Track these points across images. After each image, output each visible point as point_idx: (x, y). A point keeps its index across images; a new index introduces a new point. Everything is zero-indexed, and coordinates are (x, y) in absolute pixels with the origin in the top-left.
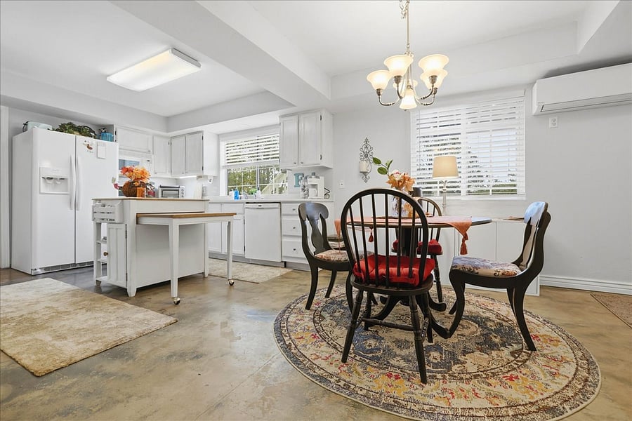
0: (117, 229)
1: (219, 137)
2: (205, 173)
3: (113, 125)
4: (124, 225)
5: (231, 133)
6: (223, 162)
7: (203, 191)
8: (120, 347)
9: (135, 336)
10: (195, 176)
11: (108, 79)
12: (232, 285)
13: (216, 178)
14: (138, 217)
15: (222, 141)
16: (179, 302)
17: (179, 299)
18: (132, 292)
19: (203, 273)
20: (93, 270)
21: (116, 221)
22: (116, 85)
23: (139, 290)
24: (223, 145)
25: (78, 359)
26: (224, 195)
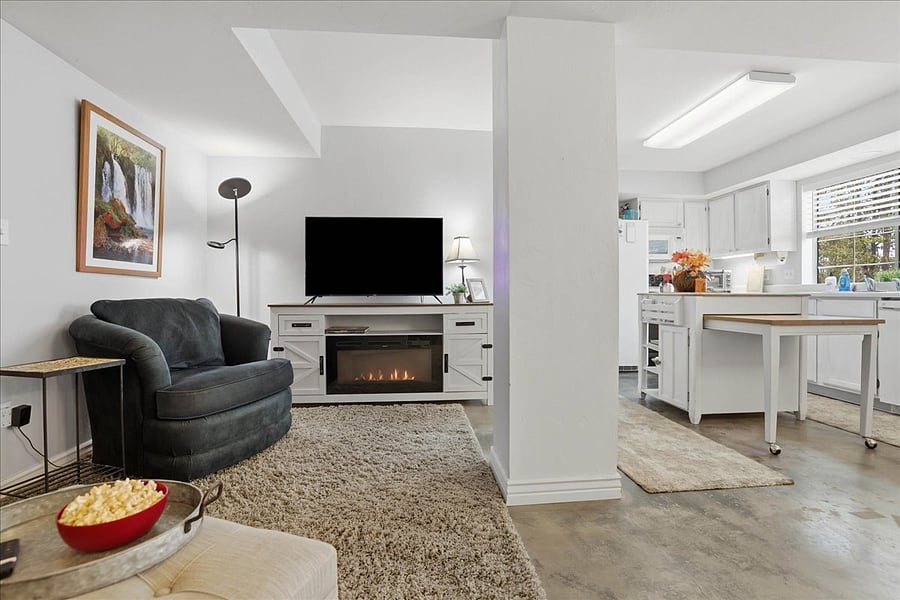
0: (674, 333)
1: (798, 185)
2: (774, 247)
3: (636, 199)
4: (685, 330)
5: (830, 172)
6: (808, 226)
7: (765, 277)
8: (724, 491)
9: (737, 485)
10: (753, 254)
11: (645, 144)
12: (870, 448)
13: (795, 256)
14: (706, 318)
15: (805, 191)
16: (778, 452)
17: (778, 448)
18: (696, 419)
19: (797, 413)
20: (637, 378)
21: (676, 323)
22: (655, 149)
23: (704, 417)
24: (807, 197)
25: (680, 489)
26: (810, 283)
